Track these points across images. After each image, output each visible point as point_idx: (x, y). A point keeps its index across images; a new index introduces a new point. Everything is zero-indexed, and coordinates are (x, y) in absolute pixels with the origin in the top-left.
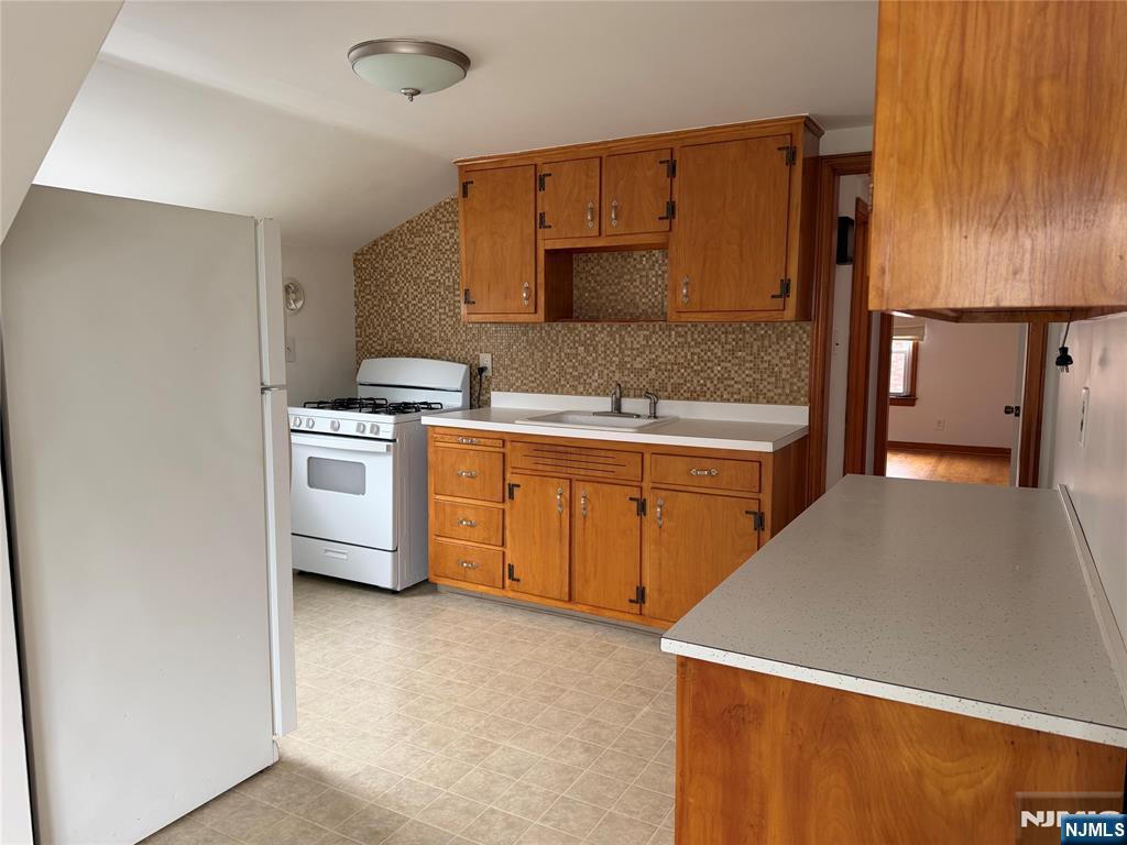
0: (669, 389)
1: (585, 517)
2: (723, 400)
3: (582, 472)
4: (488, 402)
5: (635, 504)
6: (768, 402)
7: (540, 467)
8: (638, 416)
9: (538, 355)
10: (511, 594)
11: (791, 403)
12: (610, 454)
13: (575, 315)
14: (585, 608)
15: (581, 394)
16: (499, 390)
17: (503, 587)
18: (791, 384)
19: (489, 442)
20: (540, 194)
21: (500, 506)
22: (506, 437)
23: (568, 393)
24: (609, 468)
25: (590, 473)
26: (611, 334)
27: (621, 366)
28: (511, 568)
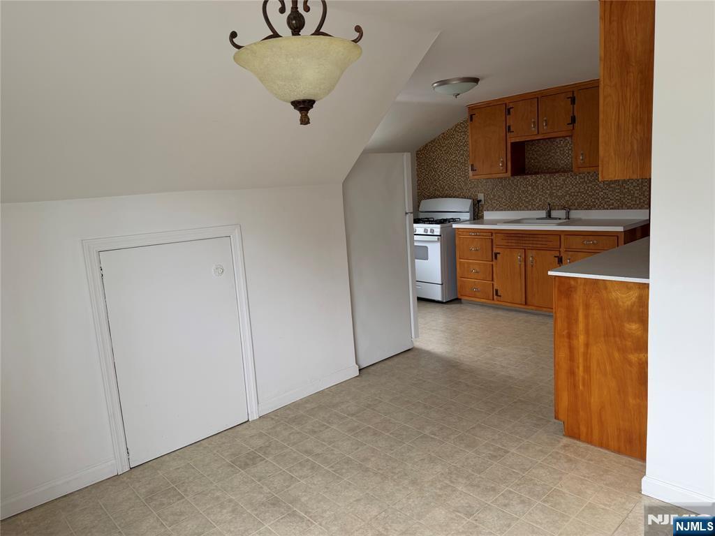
0: (576, 205)
1: (532, 266)
2: (604, 209)
3: (531, 245)
4: (482, 217)
5: (557, 259)
6: (628, 209)
7: (510, 244)
8: (560, 219)
9: (507, 192)
10: (497, 302)
11: (640, 208)
12: (544, 236)
13: (526, 172)
14: (533, 307)
15: (530, 210)
16: (488, 210)
17: (493, 299)
18: (640, 199)
19: (485, 234)
20: (508, 117)
21: (491, 263)
22: (493, 231)
23: (523, 210)
24: (544, 243)
25: (535, 246)
26: (545, 180)
27: (551, 195)
28: (497, 291)
